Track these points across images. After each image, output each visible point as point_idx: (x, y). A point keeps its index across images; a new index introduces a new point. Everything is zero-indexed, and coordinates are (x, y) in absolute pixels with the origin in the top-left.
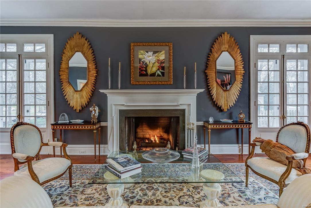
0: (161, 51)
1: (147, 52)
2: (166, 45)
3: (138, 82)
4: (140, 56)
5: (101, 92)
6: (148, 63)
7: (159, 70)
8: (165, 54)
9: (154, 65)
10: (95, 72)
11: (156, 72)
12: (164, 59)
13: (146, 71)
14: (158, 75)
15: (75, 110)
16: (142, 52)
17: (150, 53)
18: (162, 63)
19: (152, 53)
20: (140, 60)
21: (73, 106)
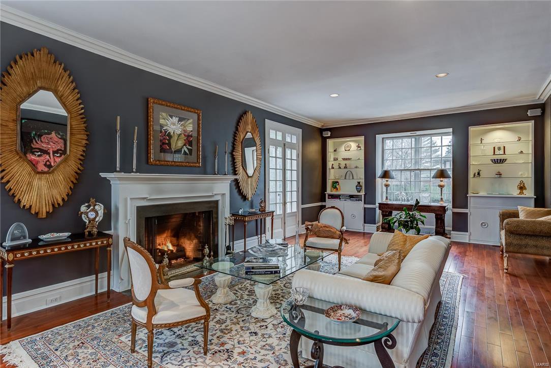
0: (188, 119)
1: (171, 117)
2: (195, 113)
3: (159, 161)
4: (162, 121)
5: (102, 176)
6: (172, 134)
7: (185, 145)
8: (193, 123)
9: (180, 137)
10: (85, 137)
11: (182, 148)
12: (192, 131)
13: (169, 144)
14: (185, 153)
15: (37, 214)
16: (164, 114)
17: (175, 120)
18: (189, 136)
19: (177, 119)
20: (162, 126)
21: (31, 206)
